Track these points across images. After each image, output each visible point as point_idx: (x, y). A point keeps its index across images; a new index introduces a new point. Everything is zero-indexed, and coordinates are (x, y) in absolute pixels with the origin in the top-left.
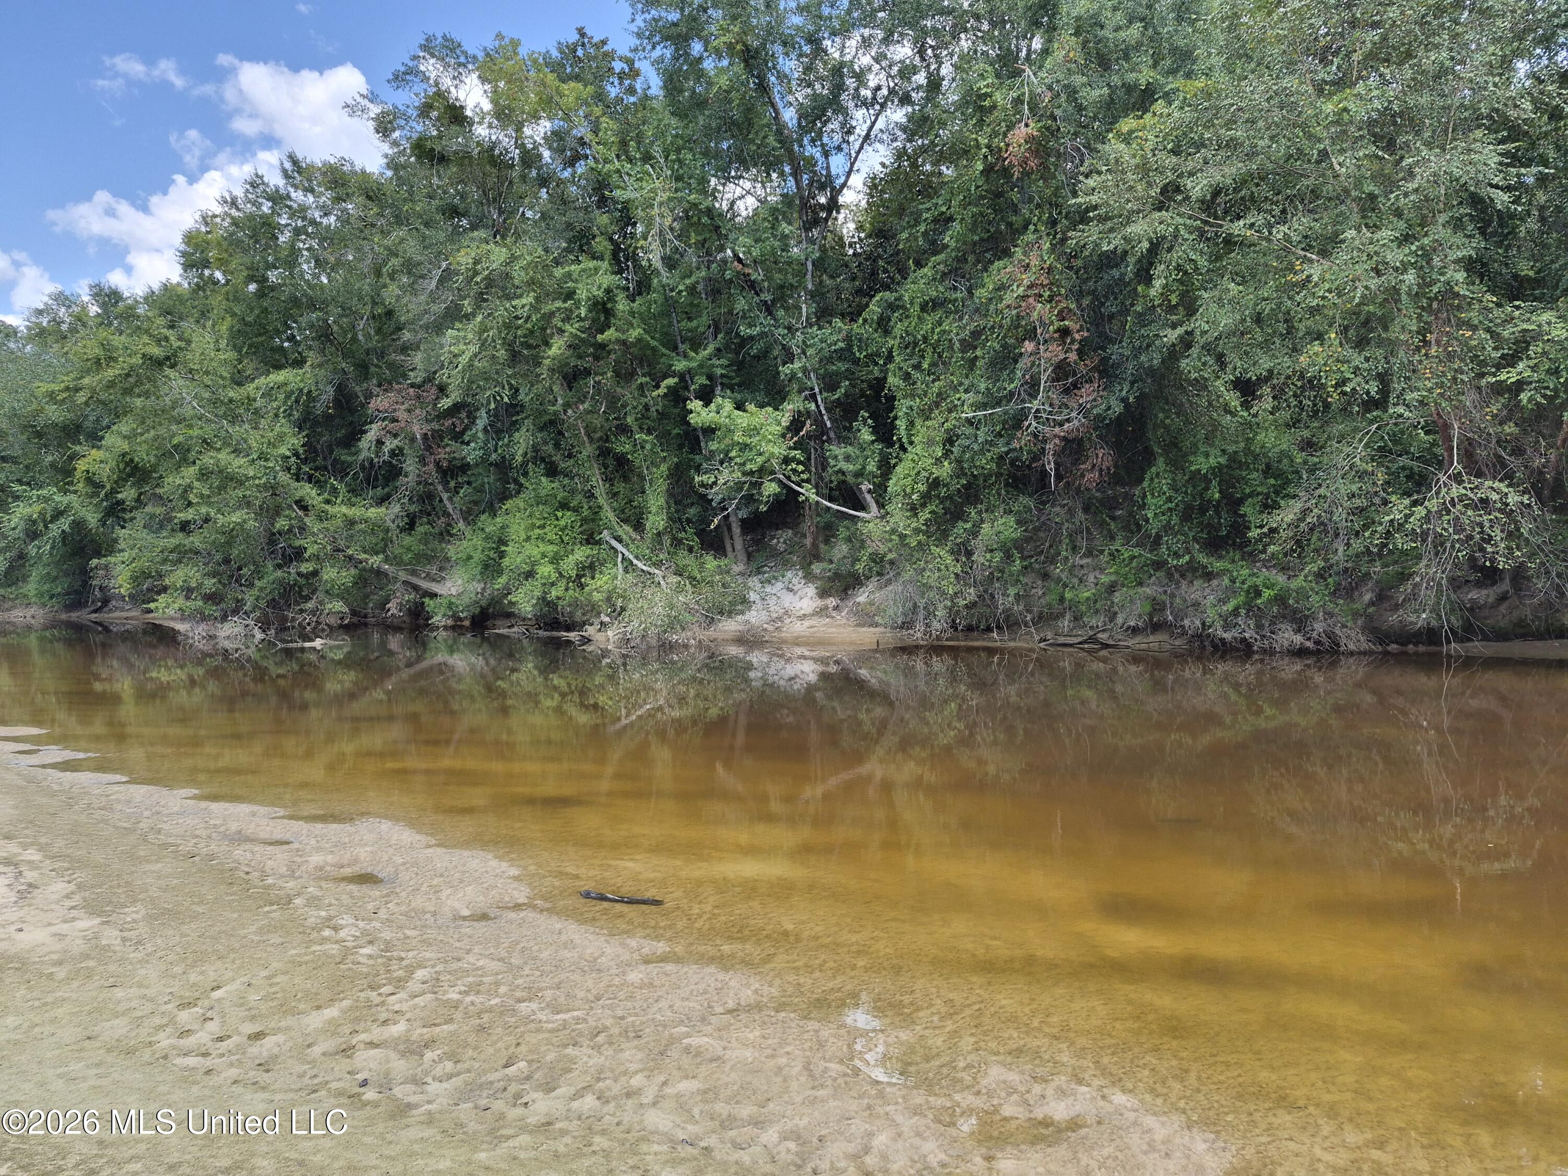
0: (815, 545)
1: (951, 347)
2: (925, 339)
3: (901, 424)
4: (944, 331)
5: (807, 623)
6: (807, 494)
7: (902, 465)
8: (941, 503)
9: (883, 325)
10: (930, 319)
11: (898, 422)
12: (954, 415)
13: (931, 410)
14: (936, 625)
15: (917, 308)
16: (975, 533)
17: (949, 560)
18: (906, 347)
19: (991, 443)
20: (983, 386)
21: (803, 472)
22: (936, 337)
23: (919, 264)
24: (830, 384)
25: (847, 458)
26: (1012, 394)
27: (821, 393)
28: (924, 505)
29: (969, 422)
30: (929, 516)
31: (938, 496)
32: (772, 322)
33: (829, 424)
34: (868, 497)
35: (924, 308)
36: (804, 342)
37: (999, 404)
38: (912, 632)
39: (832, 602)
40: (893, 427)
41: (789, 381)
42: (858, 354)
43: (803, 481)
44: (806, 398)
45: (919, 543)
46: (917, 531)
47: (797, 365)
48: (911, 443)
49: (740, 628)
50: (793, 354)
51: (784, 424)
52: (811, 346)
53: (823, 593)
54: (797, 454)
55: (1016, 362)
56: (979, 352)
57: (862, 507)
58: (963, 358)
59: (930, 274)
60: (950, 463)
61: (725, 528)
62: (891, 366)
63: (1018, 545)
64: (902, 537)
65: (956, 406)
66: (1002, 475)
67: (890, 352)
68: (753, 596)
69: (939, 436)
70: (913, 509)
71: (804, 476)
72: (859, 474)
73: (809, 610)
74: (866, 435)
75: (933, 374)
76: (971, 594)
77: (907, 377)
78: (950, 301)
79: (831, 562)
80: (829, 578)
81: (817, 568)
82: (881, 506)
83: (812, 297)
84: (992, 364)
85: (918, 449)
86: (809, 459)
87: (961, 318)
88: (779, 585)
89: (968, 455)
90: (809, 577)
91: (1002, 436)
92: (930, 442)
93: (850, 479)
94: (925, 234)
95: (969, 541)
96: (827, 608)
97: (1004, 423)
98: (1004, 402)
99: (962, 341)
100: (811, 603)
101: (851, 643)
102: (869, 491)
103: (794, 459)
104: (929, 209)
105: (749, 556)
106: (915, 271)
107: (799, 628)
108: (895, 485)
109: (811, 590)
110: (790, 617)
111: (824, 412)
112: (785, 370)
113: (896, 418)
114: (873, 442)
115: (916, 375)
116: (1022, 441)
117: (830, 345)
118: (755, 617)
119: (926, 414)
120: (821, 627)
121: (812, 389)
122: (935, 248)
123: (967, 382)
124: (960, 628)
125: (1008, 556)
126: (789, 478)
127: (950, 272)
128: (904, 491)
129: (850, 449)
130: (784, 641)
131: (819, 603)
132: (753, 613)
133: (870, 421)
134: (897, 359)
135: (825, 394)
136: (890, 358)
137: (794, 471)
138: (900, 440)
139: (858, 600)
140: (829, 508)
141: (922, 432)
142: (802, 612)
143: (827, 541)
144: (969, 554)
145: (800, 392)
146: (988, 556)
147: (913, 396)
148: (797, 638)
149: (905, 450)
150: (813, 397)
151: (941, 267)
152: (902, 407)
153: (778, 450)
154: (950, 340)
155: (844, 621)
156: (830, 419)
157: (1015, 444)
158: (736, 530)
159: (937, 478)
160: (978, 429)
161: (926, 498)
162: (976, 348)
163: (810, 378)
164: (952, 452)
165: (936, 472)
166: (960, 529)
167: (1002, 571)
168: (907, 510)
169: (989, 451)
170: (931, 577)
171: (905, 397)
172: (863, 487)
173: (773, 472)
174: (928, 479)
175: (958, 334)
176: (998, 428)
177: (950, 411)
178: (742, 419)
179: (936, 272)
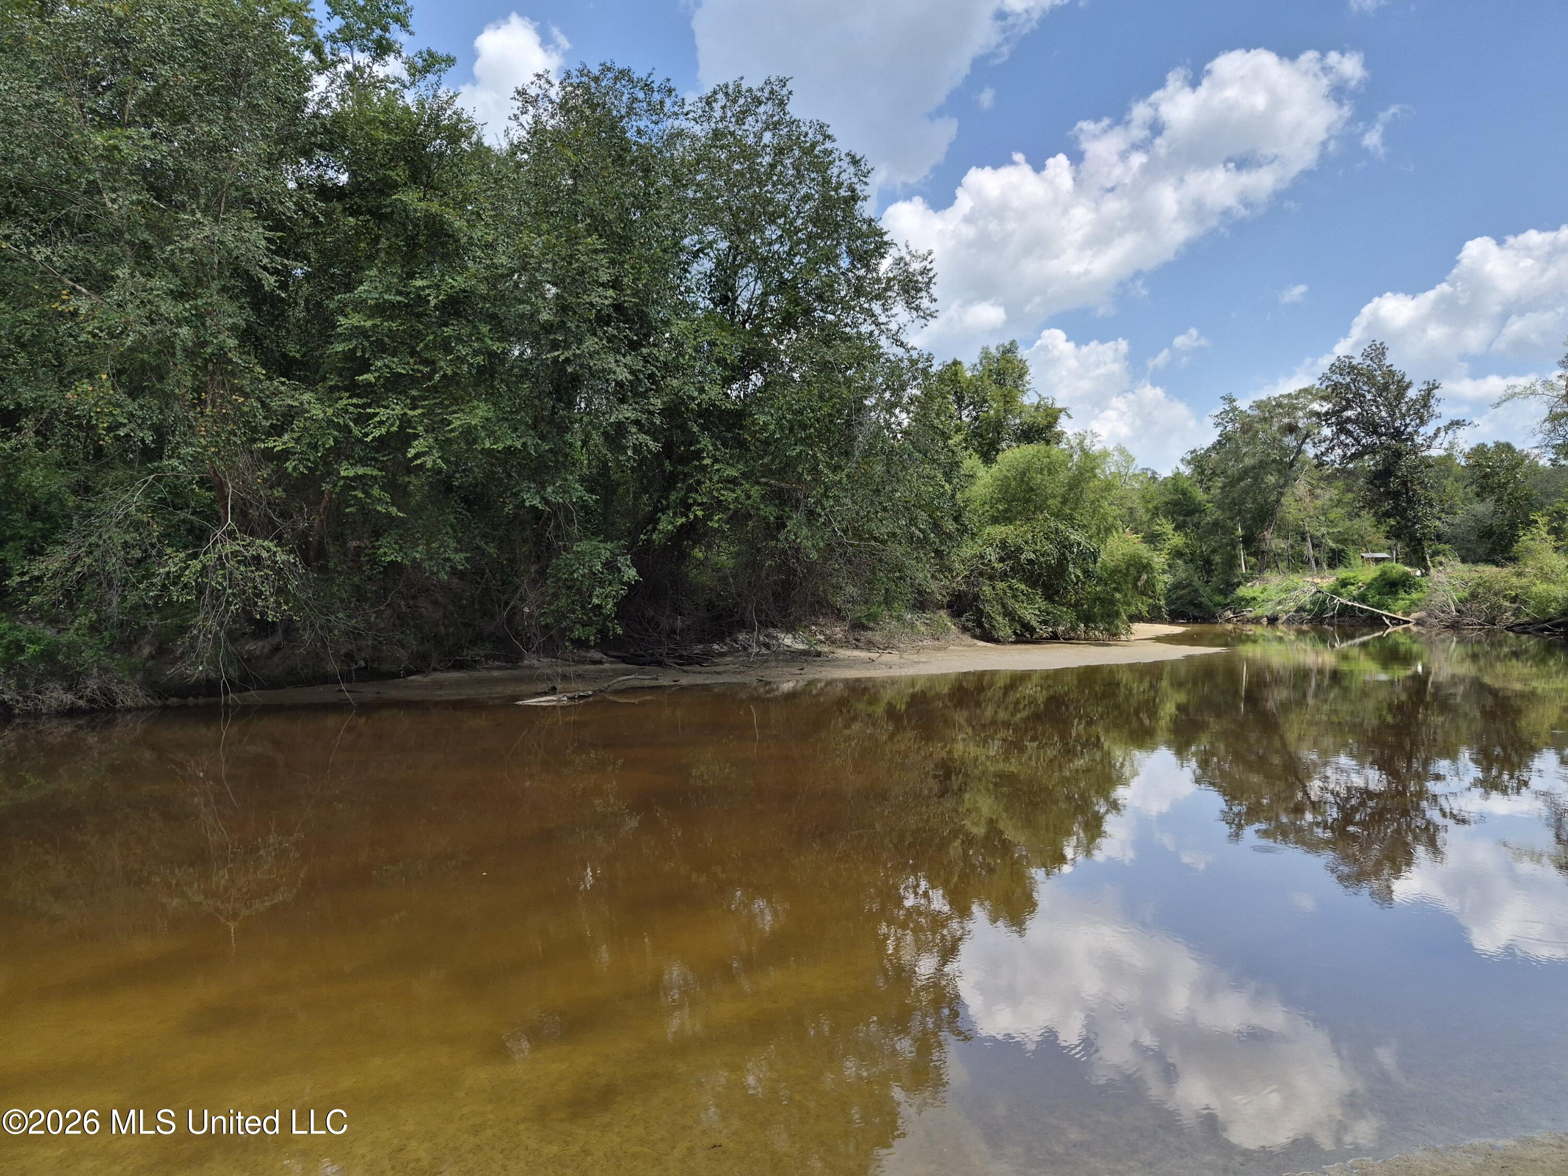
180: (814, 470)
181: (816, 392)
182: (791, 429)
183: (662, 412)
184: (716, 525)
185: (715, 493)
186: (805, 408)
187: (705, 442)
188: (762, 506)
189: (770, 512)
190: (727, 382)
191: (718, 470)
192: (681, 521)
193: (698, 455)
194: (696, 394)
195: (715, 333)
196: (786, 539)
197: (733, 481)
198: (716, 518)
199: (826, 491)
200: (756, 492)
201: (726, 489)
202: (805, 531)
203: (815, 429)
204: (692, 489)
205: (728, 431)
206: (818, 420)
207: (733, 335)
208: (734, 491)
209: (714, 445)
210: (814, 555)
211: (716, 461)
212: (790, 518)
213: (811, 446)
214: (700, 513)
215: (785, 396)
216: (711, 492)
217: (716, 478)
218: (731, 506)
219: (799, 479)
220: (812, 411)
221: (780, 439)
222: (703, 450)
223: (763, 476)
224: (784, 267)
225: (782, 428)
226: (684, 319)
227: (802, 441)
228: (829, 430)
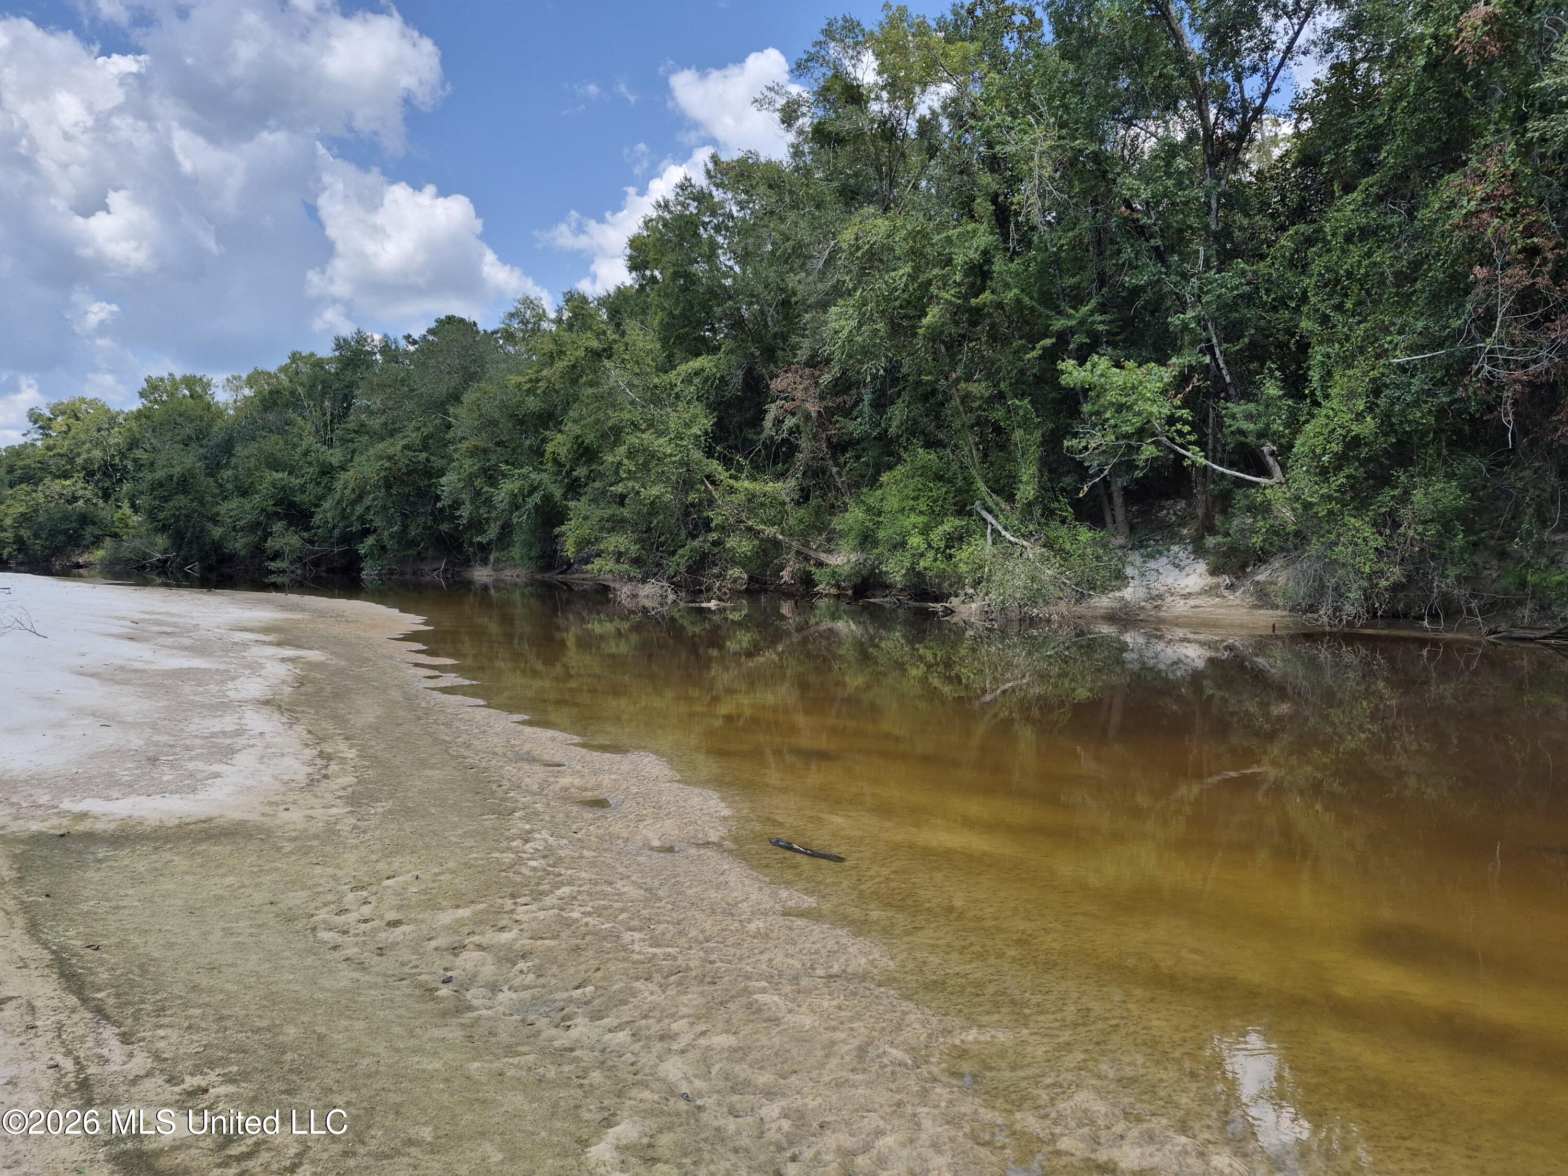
0: (1209, 516)
1: (1382, 282)
2: (1349, 275)
3: (1315, 375)
4: (1375, 264)
5: (1191, 602)
6: (1193, 457)
7: (1313, 422)
8: (1361, 465)
9: (1299, 265)
10: (1356, 253)
11: (1311, 373)
12: (1382, 362)
13: (1354, 357)
14: (1349, 608)
15: (1340, 239)
16: (1405, 499)
17: (1368, 532)
18: (1326, 286)
19: (1429, 393)
20: (1420, 325)
21: (1189, 433)
22: (1362, 271)
23: (1348, 188)
24: (1231, 332)
25: (1249, 417)
26: (1460, 332)
27: (1220, 345)
28: (1339, 468)
29: (1402, 369)
30: (1344, 480)
31: (1358, 459)
32: (1163, 270)
33: (1228, 379)
34: (1270, 460)
35: (1349, 239)
36: (1200, 289)
37: (1441, 346)
38: (1316, 616)
39: (1226, 580)
40: (1305, 379)
41: (1182, 331)
42: (1265, 298)
43: (1190, 443)
44: (1201, 351)
45: (1331, 512)
46: (1328, 498)
47: (1190, 314)
48: (1327, 397)
49: (1114, 605)
50: (1186, 302)
51: (1166, 380)
52: (1207, 293)
53: (1214, 571)
54: (1185, 413)
55: (1467, 292)
56: (1418, 285)
57: (1267, 473)
58: (1397, 294)
59: (1359, 198)
60: (1373, 418)
61: (1105, 498)
62: (1305, 309)
63: (1460, 514)
64: (1307, 506)
65: (1387, 350)
66: (1443, 430)
67: (1305, 292)
68: (1129, 571)
69: (1363, 386)
70: (1324, 473)
71: (1192, 438)
72: (1262, 435)
73: (1197, 589)
74: (1272, 389)
75: (1359, 314)
76: (1396, 573)
77: (1325, 320)
78: (1384, 228)
79: (1227, 534)
80: (1224, 553)
81: (1210, 541)
82: (1283, 467)
83: (1215, 238)
84: (1435, 298)
85: (1335, 403)
86: (1205, 421)
87: (1398, 246)
88: (1164, 560)
89: (1397, 408)
90: (1199, 552)
91: (1444, 384)
92: (1352, 394)
93: (1251, 439)
94: (1356, 152)
95: (1397, 510)
96: (1218, 586)
97: (1448, 368)
98: (1448, 343)
99: (1396, 274)
100: (1199, 580)
101: (1242, 626)
102: (1272, 453)
103: (1180, 419)
104: (1363, 123)
105: (1132, 528)
106: (1340, 197)
107: (1180, 607)
108: (1303, 445)
109: (1202, 567)
110: (1172, 594)
111: (1222, 365)
112: (1175, 320)
113: (1309, 368)
114: (1280, 398)
115: (1336, 317)
116: (1470, 389)
117: (1232, 289)
118: (1131, 593)
119: (1347, 361)
120: (1209, 606)
121: (1209, 340)
122: (1368, 167)
123: (1399, 321)
124: (1380, 613)
125: (1448, 530)
126: (1172, 440)
127: (1386, 193)
128: (1313, 452)
129: (1251, 406)
130: (1162, 621)
131: (1211, 580)
132: (1130, 590)
133: (1278, 374)
134: (1313, 300)
135: (1225, 346)
136: (1304, 299)
137: (1179, 433)
138: (1313, 393)
139: (1257, 578)
140: (1223, 474)
141: (1340, 383)
142: (1188, 590)
143: (1224, 512)
144: (1396, 525)
145: (1193, 343)
146: (1420, 528)
147: (1330, 341)
148: (1177, 618)
149: (1319, 405)
150: (1210, 350)
151: (1374, 190)
152: (1317, 353)
153: (1160, 409)
154: (1383, 273)
155: (1238, 602)
156: (1230, 373)
157: (1460, 393)
158: (1118, 500)
159: (1357, 436)
160: (1413, 376)
161: (1341, 460)
162: (1416, 280)
163: (1205, 329)
164: (1378, 406)
165: (1356, 429)
166: (1387, 496)
167: (1441, 547)
168: (1316, 475)
169: (1426, 402)
170: (1342, 552)
171: (1320, 343)
172: (1265, 449)
173: (1153, 435)
174: (1345, 437)
175: (1392, 265)
176: (1439, 375)
177: (1378, 357)
178: (1118, 377)
179: (1368, 196)
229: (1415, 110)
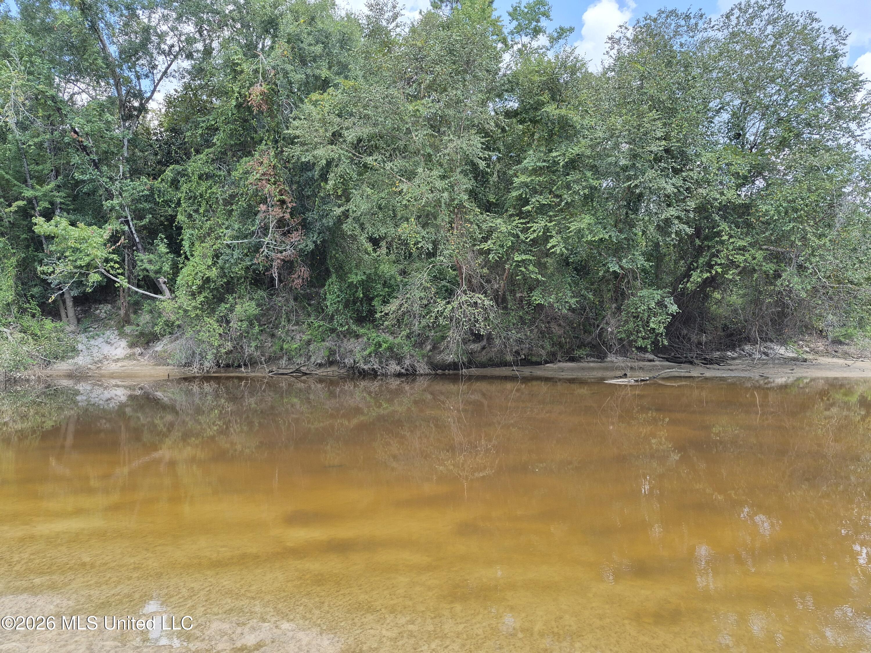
0: (127, 314)
1: (217, 202)
2: (201, 195)
3: (186, 244)
4: (213, 193)
5: (120, 364)
6: (121, 282)
7: (186, 268)
8: (211, 292)
9: (175, 184)
10: (204, 185)
11: (183, 242)
12: (219, 241)
13: (205, 237)
14: (207, 364)
15: (196, 177)
16: (231, 310)
17: (216, 325)
18: (189, 199)
19: (242, 260)
20: (236, 226)
21: (118, 268)
22: (208, 195)
23: (198, 152)
24: (139, 215)
25: (150, 262)
26: (253, 233)
27: (132, 220)
28: (200, 293)
29: (228, 246)
30: (203, 299)
31: (209, 288)
32: (98, 173)
33: (137, 240)
34: (164, 286)
35: (200, 177)
36: (121, 188)
37: (246, 237)
38: (191, 368)
39: (138, 350)
40: (180, 245)
41: (111, 210)
42: (157, 200)
43: (119, 274)
44: (122, 223)
45: (197, 315)
46: (196, 308)
47: (115, 201)
48: (192, 255)
49: (71, 368)
50: (113, 194)
51: (105, 237)
52: (126, 191)
53: (132, 345)
54: (115, 257)
55: (256, 215)
56: (234, 207)
57: (161, 293)
58: (224, 209)
59: (204, 158)
60: (217, 269)
61: (61, 302)
62: (180, 209)
63: (257, 318)
64: (186, 311)
65: (220, 236)
66: (248, 278)
67: (179, 200)
68: (80, 347)
69: (210, 253)
70: (193, 295)
71: (120, 271)
72: (158, 272)
73: (122, 356)
74: (163, 248)
75: (207, 216)
76: (229, 346)
77: (190, 216)
78: (217, 176)
79: (138, 325)
80: (137, 336)
81: (128, 329)
82: (172, 291)
83: (127, 161)
84: (242, 214)
85: (197, 259)
86: (124, 261)
87: (223, 187)
88: (100, 340)
89: (227, 265)
90: (122, 335)
91: (248, 256)
92: (204, 256)
93: (152, 275)
94: (202, 135)
95: (228, 315)
96: (134, 354)
97: (249, 248)
98: (249, 237)
99: (224, 200)
100: (123, 351)
101: (150, 376)
102: (165, 283)
103: (112, 260)
104: (204, 121)
105: (79, 321)
106: (195, 155)
107: (114, 367)
108: (182, 280)
109: (123, 343)
110: (107, 360)
111: (134, 232)
112: (107, 204)
113: (182, 240)
114: (167, 253)
115: (195, 215)
116: (259, 259)
117: (139, 192)
118: (82, 360)
119: (202, 239)
120: (130, 366)
121: (126, 217)
122: (208, 144)
123: (227, 223)
124: (222, 365)
125: (251, 324)
126: (108, 272)
127: (217, 159)
128: (187, 283)
129: (151, 256)
130: (103, 376)
131: (129, 351)
132: (81, 358)
133: (165, 240)
134: (184, 205)
135: (135, 221)
136: (179, 204)
137: (112, 267)
138: (185, 253)
139: (156, 349)
140: (137, 292)
141: (198, 250)
142: (117, 357)
143: (135, 313)
144: (228, 322)
145: (118, 218)
146: (239, 324)
147: (194, 228)
148: (113, 373)
149: (188, 259)
150: (127, 222)
151: (211, 156)
152: (187, 234)
153: (101, 253)
154: (217, 198)
155: (146, 362)
156: (138, 237)
157: (255, 261)
158: (70, 303)
159: (208, 277)
160: (233, 250)
161: (201, 289)
162: (232, 204)
163: (124, 211)
164: (218, 263)
165: (208, 274)
166: (223, 308)
167: (248, 333)
168: (189, 295)
169: (240, 264)
170: (204, 336)
171: (188, 228)
172: (160, 280)
173: (96, 267)
174: (203, 277)
175: (221, 195)
176: (245, 251)
177: (217, 239)
178: (74, 232)
179: (209, 158)
180: (804, 238)
181: (805, 187)
182: (786, 213)
183: (695, 210)
184: (731, 277)
185: (730, 257)
186: (797, 198)
187: (724, 226)
188: (764, 264)
189: (770, 267)
190: (739, 186)
191: (733, 243)
192: (706, 275)
193: (718, 234)
194: (718, 196)
195: (731, 158)
196: (782, 284)
197: (743, 249)
198: (731, 272)
199: (813, 252)
200: (759, 255)
201: (738, 254)
202: (796, 279)
203: (805, 211)
204: (714, 255)
205: (740, 217)
206: (807, 206)
207: (743, 157)
208: (744, 255)
209: (730, 227)
210: (803, 295)
211: (731, 237)
212: (785, 271)
213: (801, 223)
214: (719, 270)
215: (782, 192)
216: (727, 256)
217: (731, 248)
218: (742, 265)
219: (792, 244)
220: (803, 199)
221: (778, 220)
222: (723, 231)
223: (765, 245)
224: (781, 109)
225: (779, 213)
226: (710, 152)
227: (795, 220)
228: (815, 211)
229: (228, 123)
